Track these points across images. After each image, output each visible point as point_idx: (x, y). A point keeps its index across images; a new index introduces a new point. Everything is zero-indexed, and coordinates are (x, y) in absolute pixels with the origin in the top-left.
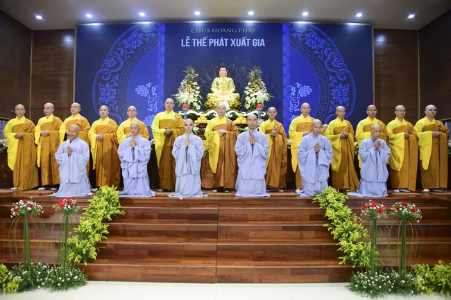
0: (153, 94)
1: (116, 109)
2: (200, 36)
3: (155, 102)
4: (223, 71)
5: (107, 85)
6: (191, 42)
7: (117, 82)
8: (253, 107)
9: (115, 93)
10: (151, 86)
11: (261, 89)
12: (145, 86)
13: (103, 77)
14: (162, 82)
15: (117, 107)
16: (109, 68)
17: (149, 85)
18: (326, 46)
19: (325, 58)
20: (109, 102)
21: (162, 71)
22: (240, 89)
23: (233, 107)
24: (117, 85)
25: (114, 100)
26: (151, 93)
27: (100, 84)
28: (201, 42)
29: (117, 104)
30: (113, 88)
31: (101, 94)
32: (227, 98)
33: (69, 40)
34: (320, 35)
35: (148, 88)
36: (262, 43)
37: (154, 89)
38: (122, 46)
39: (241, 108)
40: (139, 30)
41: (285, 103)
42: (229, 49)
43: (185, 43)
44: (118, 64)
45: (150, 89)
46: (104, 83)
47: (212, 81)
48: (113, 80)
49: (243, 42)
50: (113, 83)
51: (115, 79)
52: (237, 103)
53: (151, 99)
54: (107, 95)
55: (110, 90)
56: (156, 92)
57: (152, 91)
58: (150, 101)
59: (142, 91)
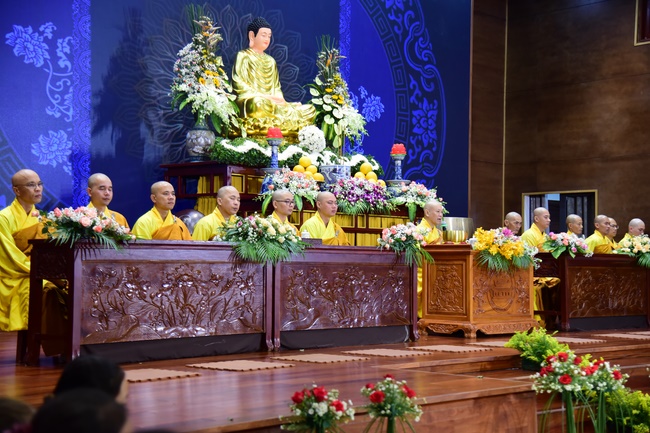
0: (62, 64)
3: (67, 88)
10: (57, 35)
11: (345, 98)
12: (36, 30)
14: (85, 28)
17: (48, 29)
18: (406, 6)
26: (55, 58)
35: (46, 40)
37: (63, 47)
45: (52, 45)
53: (55, 80)
56: (70, 57)
57: (60, 54)
58: (53, 83)
59: (27, 45)
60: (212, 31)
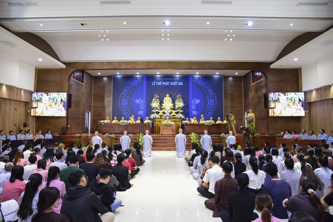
1: (128, 108)
2: (159, 81)
4: (168, 95)
5: (125, 99)
6: (156, 84)
8: (178, 109)
9: (128, 102)
10: (141, 100)
13: (123, 96)
14: (145, 98)
16: (125, 93)
18: (205, 85)
19: (205, 89)
20: (125, 105)
21: (145, 94)
22: (174, 102)
23: (171, 109)
25: (127, 105)
28: (159, 84)
30: (127, 100)
31: (122, 102)
32: (169, 105)
33: (105, 79)
34: (203, 80)
36: (181, 84)
38: (130, 85)
39: (174, 109)
40: (136, 79)
41: (190, 106)
42: (170, 86)
43: (154, 84)
44: (129, 91)
46: (123, 98)
47: (164, 98)
48: (127, 97)
49: (175, 83)
52: (173, 107)
54: (125, 103)
56: (143, 102)
58: (141, 105)
59: (138, 101)
60: (157, 96)
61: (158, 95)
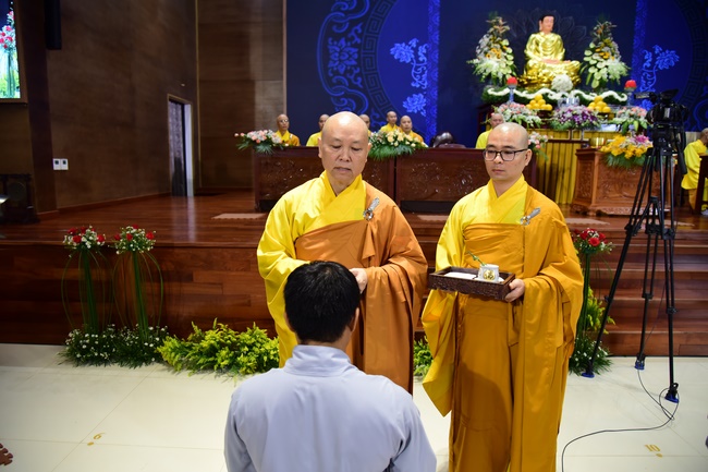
0: (421, 59)
1: (359, 83)
3: (423, 72)
4: (549, 21)
5: (343, 41)
7: (360, 36)
8: (605, 85)
9: (356, 56)
10: (418, 45)
11: (613, 55)
12: (407, 44)
13: (334, 28)
14: (436, 38)
15: (359, 79)
16: (346, 12)
17: (414, 43)
20: (346, 71)
21: (436, 19)
24: (359, 41)
25: (355, 67)
26: (417, 57)
27: (330, 39)
29: (360, 74)
30: (352, 46)
31: (332, 57)
32: (560, 68)
35: (412, 48)
37: (422, 50)
44: (360, 4)
45: (416, 50)
46: (337, 37)
48: (353, 34)
50: (353, 38)
51: (356, 31)
53: (417, 68)
54: (342, 58)
55: (347, 50)
56: (425, 55)
57: (420, 54)
58: (416, 70)
59: (402, 52)
60: (501, 26)
61: (508, 21)
